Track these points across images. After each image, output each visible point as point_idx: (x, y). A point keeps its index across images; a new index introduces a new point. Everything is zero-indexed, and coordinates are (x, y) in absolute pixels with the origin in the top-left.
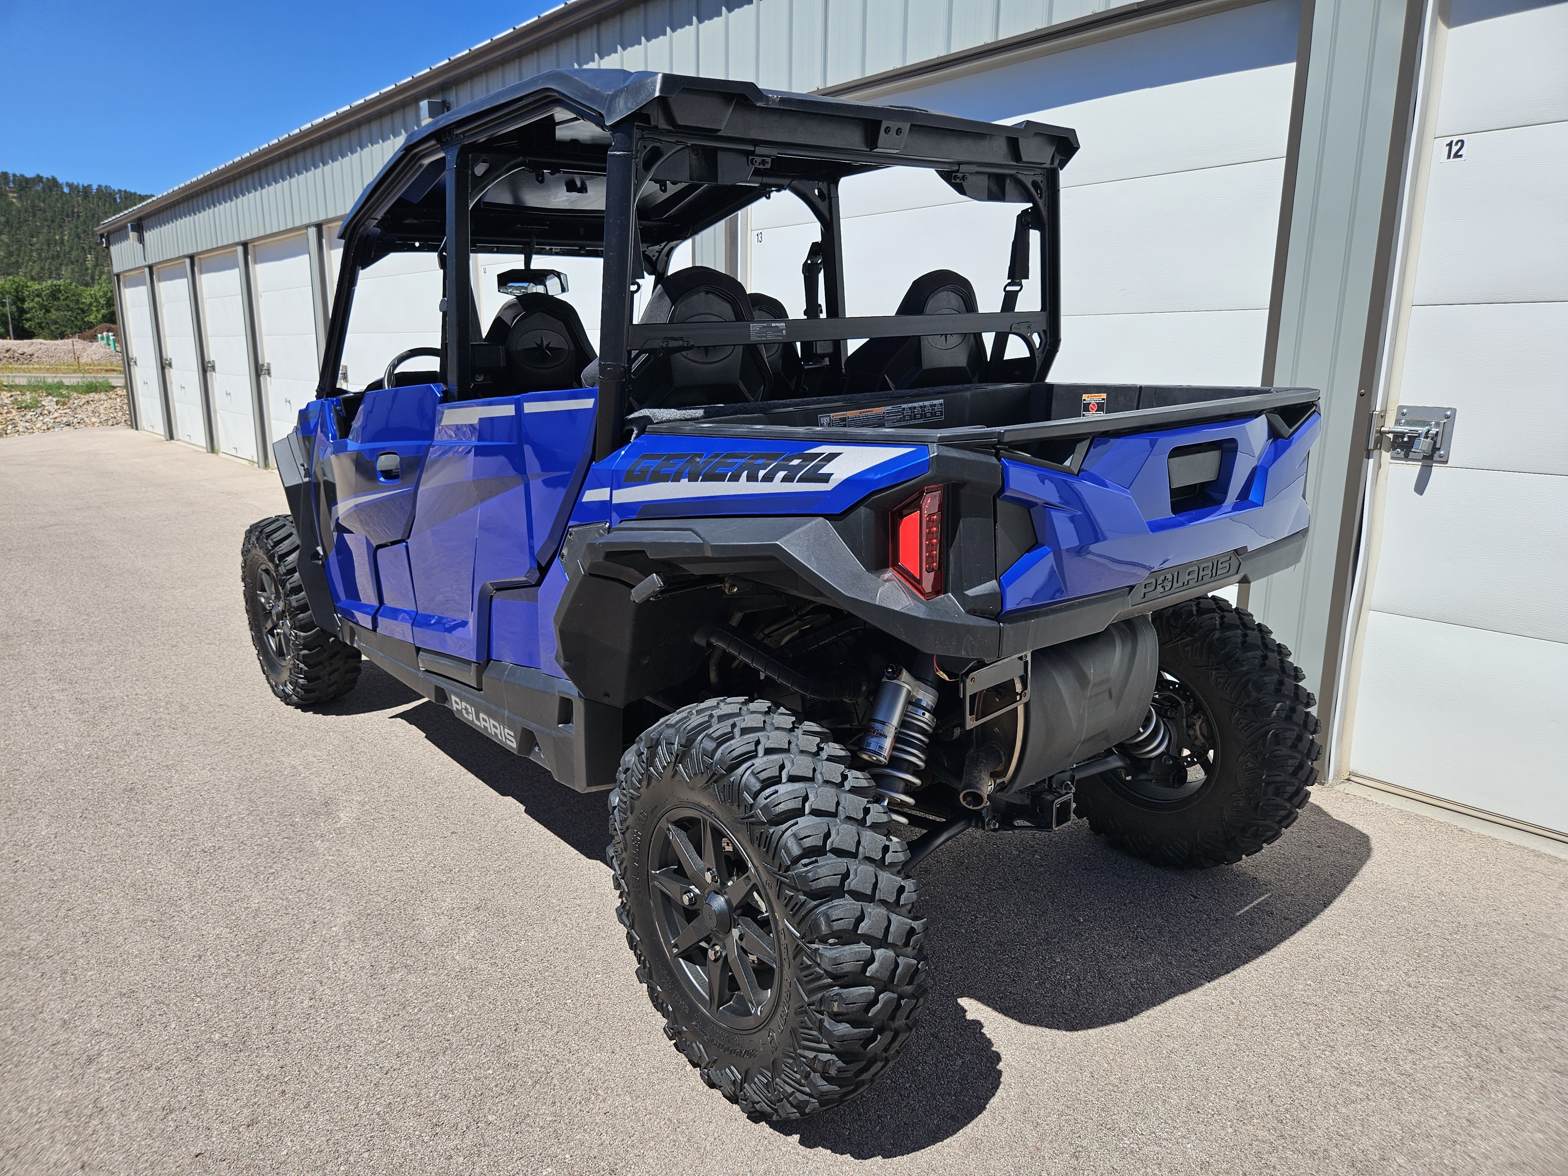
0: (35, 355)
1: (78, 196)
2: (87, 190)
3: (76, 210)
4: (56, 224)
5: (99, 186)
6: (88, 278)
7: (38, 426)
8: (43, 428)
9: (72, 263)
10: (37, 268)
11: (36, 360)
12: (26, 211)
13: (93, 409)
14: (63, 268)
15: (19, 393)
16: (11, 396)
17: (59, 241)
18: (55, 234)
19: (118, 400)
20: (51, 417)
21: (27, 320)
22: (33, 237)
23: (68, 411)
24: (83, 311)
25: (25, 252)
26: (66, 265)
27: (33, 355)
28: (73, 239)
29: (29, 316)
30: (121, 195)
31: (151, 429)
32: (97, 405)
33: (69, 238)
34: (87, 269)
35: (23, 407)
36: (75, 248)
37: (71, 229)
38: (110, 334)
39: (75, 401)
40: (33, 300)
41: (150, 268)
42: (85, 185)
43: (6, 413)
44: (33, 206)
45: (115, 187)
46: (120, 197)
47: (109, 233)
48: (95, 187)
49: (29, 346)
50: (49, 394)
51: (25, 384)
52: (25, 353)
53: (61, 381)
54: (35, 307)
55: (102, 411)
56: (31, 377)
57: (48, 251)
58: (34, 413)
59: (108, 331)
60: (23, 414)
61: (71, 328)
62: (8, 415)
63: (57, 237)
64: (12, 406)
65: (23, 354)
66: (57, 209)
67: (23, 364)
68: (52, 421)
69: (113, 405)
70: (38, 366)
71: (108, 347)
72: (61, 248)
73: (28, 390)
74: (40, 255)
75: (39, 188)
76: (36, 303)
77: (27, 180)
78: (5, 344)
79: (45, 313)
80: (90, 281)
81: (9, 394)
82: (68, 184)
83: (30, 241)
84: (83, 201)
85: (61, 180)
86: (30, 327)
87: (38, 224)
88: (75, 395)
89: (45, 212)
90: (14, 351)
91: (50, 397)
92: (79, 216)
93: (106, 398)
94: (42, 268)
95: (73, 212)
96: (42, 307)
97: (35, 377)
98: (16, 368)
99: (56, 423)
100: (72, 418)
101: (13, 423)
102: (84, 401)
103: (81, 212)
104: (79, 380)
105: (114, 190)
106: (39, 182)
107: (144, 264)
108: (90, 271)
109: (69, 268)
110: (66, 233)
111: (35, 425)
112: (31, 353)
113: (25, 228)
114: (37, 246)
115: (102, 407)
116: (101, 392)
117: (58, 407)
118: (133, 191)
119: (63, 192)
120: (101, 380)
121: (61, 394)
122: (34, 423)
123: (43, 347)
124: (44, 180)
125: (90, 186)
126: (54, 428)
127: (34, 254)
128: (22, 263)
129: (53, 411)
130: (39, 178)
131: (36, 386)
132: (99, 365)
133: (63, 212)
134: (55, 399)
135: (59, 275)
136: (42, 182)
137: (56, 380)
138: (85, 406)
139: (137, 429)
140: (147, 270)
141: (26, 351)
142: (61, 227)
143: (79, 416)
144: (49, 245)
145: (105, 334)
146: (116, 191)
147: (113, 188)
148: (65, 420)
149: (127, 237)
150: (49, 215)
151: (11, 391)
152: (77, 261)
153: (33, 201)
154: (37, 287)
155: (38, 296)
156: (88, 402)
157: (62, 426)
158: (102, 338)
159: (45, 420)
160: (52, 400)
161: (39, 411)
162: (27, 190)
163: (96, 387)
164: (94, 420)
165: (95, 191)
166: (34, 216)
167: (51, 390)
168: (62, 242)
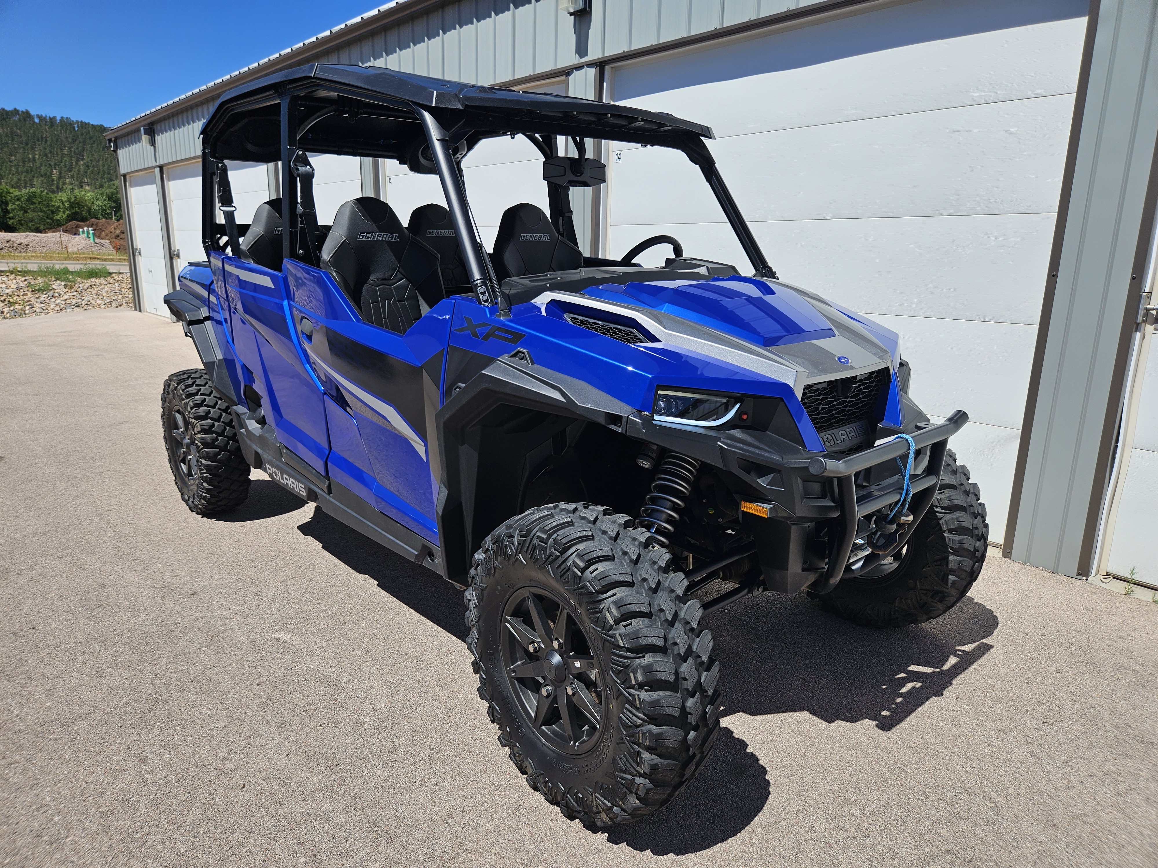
0: (30, 245)
1: (46, 125)
2: (52, 120)
3: (44, 136)
4: (29, 146)
5: (62, 117)
6: (54, 187)
7: (52, 307)
8: (56, 309)
9: (42, 176)
10: (15, 180)
11: (31, 249)
12: (7, 135)
13: (96, 292)
14: (35, 180)
15: (31, 277)
16: (25, 280)
17: (31, 159)
18: (28, 154)
19: (116, 284)
20: (61, 299)
21: (10, 218)
22: (11, 155)
23: (75, 293)
24: (53, 212)
25: (6, 167)
26: (37, 177)
27: (29, 245)
28: (42, 158)
29: (11, 215)
30: (78, 124)
31: (154, 312)
32: (99, 288)
33: (39, 157)
34: (53, 180)
35: (36, 290)
36: (44, 164)
37: (41, 150)
38: (90, 229)
39: (80, 285)
40: (14, 204)
41: (161, 168)
42: (51, 117)
43: (22, 295)
44: (12, 132)
45: (74, 119)
46: (78, 127)
47: (116, 138)
48: (58, 118)
49: (25, 238)
50: (57, 279)
51: (35, 270)
52: (22, 243)
53: (67, 268)
54: (16, 209)
55: (104, 294)
56: (41, 263)
57: (24, 166)
58: (47, 296)
59: (88, 227)
60: (37, 296)
61: (44, 225)
62: (25, 297)
63: (30, 156)
64: (26, 289)
65: (20, 244)
66: (29, 135)
67: (20, 252)
68: (64, 303)
69: (113, 289)
70: (35, 254)
71: (88, 239)
72: (33, 164)
73: (39, 275)
74: (17, 169)
75: (16, 118)
76: (17, 205)
77: (7, 113)
78: (5, 236)
79: (24, 214)
80: (56, 190)
81: (23, 279)
82: (38, 116)
83: (9, 159)
84: (49, 128)
85: (33, 112)
86: (13, 223)
87: (16, 146)
88: (79, 280)
89: (21, 137)
90: (13, 242)
91: (58, 282)
92: (46, 141)
93: (106, 283)
94: (19, 180)
95: (42, 137)
96: (22, 208)
97: (44, 263)
98: (17, 256)
99: (68, 305)
100: (80, 300)
101: (30, 304)
102: (87, 285)
103: (48, 137)
104: (82, 266)
105: (73, 121)
106: (16, 114)
107: (154, 164)
108: (55, 182)
109: (40, 179)
110: (37, 153)
111: (49, 306)
112: (27, 243)
113: (6, 149)
114: (15, 163)
115: (104, 291)
116: (101, 276)
117: (67, 290)
118: (87, 122)
119: (34, 122)
120: (99, 267)
121: (68, 278)
122: (48, 304)
123: (37, 239)
124: (20, 113)
125: (54, 117)
126: (65, 309)
127: (13, 169)
128: (5, 176)
129: (63, 293)
130: (16, 111)
131: (46, 272)
132: (84, 253)
133: (34, 137)
134: (63, 283)
135: (32, 185)
136: (18, 114)
137: (62, 267)
138: (89, 290)
139: (140, 311)
140: (157, 170)
141: (23, 242)
142: (33, 148)
143: (86, 299)
144: (24, 162)
145: (85, 229)
146: (75, 121)
147: (72, 119)
148: (74, 302)
149: (139, 140)
150: (24, 139)
151: (24, 276)
152: (46, 174)
153: (11, 129)
154: (17, 193)
155: (18, 200)
156: (91, 286)
157: (73, 307)
158: (83, 232)
159: (57, 302)
160: (60, 285)
161: (51, 293)
162: (7, 120)
163: (96, 273)
164: (99, 302)
165: (59, 121)
166: (13, 140)
167: (61, 275)
168: (34, 160)
